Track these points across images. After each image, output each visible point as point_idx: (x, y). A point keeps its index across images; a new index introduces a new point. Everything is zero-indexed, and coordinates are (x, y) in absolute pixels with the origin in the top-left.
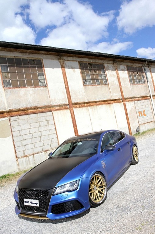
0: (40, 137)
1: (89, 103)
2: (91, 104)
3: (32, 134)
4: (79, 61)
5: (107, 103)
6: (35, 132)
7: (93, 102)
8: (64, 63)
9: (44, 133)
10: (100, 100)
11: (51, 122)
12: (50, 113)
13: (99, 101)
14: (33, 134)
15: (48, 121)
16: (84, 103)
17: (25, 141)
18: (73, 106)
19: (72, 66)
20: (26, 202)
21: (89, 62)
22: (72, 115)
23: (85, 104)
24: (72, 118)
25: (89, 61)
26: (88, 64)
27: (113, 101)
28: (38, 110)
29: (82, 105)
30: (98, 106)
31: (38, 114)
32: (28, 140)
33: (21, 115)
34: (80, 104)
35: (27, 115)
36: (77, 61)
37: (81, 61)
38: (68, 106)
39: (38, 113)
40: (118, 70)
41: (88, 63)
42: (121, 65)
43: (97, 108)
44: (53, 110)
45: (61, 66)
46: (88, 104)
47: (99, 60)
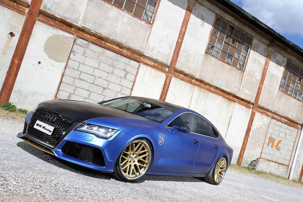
0: (104, 89)
1: (199, 82)
2: (202, 84)
3: (95, 79)
4: (218, 15)
5: (227, 97)
6: (100, 77)
7: (206, 84)
8: (193, 6)
9: (111, 86)
10: (219, 86)
11: (131, 77)
12: (136, 64)
13: (216, 88)
14: (97, 78)
15: (127, 73)
16: (192, 77)
17: (79, 81)
18: (174, 73)
19: (204, 16)
20: (38, 125)
21: (232, 24)
22: (165, 84)
23: (193, 80)
24: (164, 88)
25: (233, 22)
26: (230, 26)
27: (237, 99)
28: (121, 50)
29: (189, 79)
30: (210, 93)
31: (119, 55)
32: (85, 83)
33: (94, 43)
34: (186, 75)
35: (103, 49)
36: (214, 12)
37: (220, 16)
38: (167, 69)
39: (118, 54)
40: (270, 59)
41: (230, 24)
42: (279, 55)
43: (208, 94)
44: (143, 62)
45: (188, 7)
46: (198, 83)
47: (250, 29)
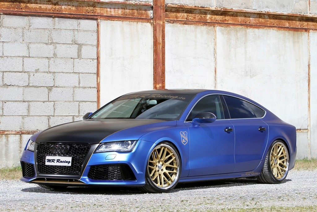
0: (50, 89)
1: (222, 14)
2: (227, 18)
3: (29, 76)
5: (287, 25)
6: (37, 71)
7: (235, 14)
9: (61, 80)
10: (264, 10)
11: (89, 52)
12: (91, 24)
13: (260, 15)
14: (32, 74)
15: (80, 46)
16: (204, 11)
17: (5, 89)
18: (167, 16)
22: (155, 43)
23: (208, 16)
24: (155, 51)
27: (310, 23)
28: (57, 7)
29: (198, 17)
30: (250, 31)
31: (57, 19)
32: (15, 88)
33: (10, 14)
34: (190, 11)
35: (26, 18)
38: (150, 13)
39: (55, 17)
43: (246, 34)
44: (102, 16)
46: (219, 18)
